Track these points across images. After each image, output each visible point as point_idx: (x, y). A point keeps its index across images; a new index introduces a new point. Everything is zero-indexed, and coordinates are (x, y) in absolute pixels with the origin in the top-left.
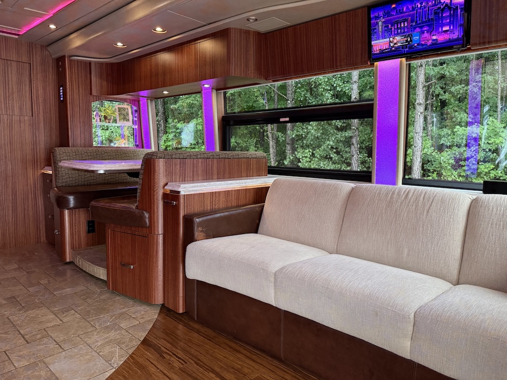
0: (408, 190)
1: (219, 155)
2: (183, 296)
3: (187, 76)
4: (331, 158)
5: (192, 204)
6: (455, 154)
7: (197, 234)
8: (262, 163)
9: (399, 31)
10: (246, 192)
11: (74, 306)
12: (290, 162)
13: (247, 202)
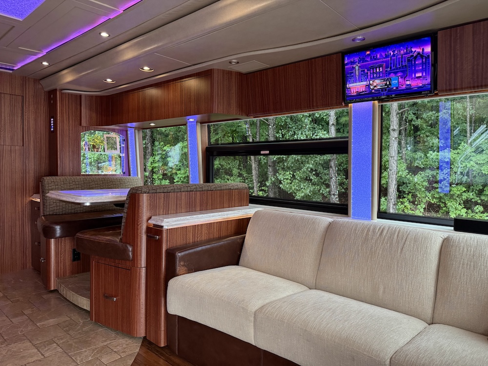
0: (382, 227)
1: (202, 188)
2: (164, 330)
3: (173, 111)
4: (311, 180)
5: (175, 238)
6: (428, 176)
7: (179, 269)
8: (244, 194)
9: (375, 75)
10: (228, 224)
11: (56, 339)
12: (271, 183)
13: (229, 233)
